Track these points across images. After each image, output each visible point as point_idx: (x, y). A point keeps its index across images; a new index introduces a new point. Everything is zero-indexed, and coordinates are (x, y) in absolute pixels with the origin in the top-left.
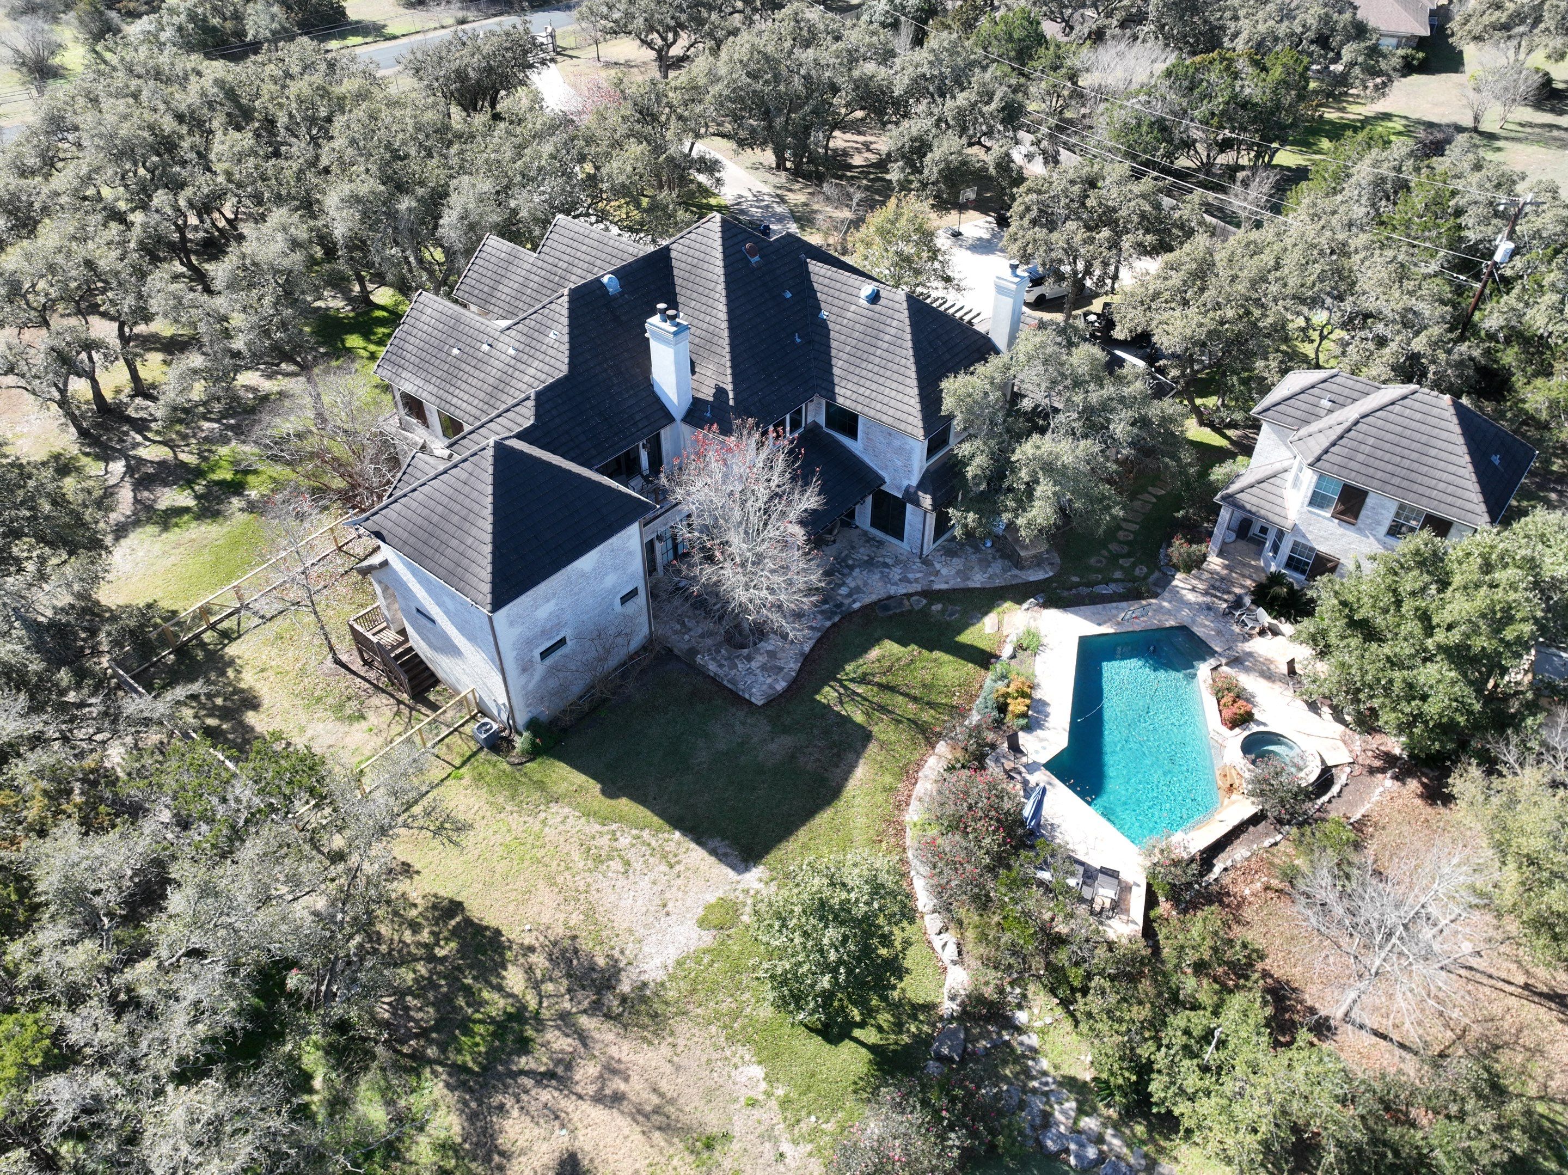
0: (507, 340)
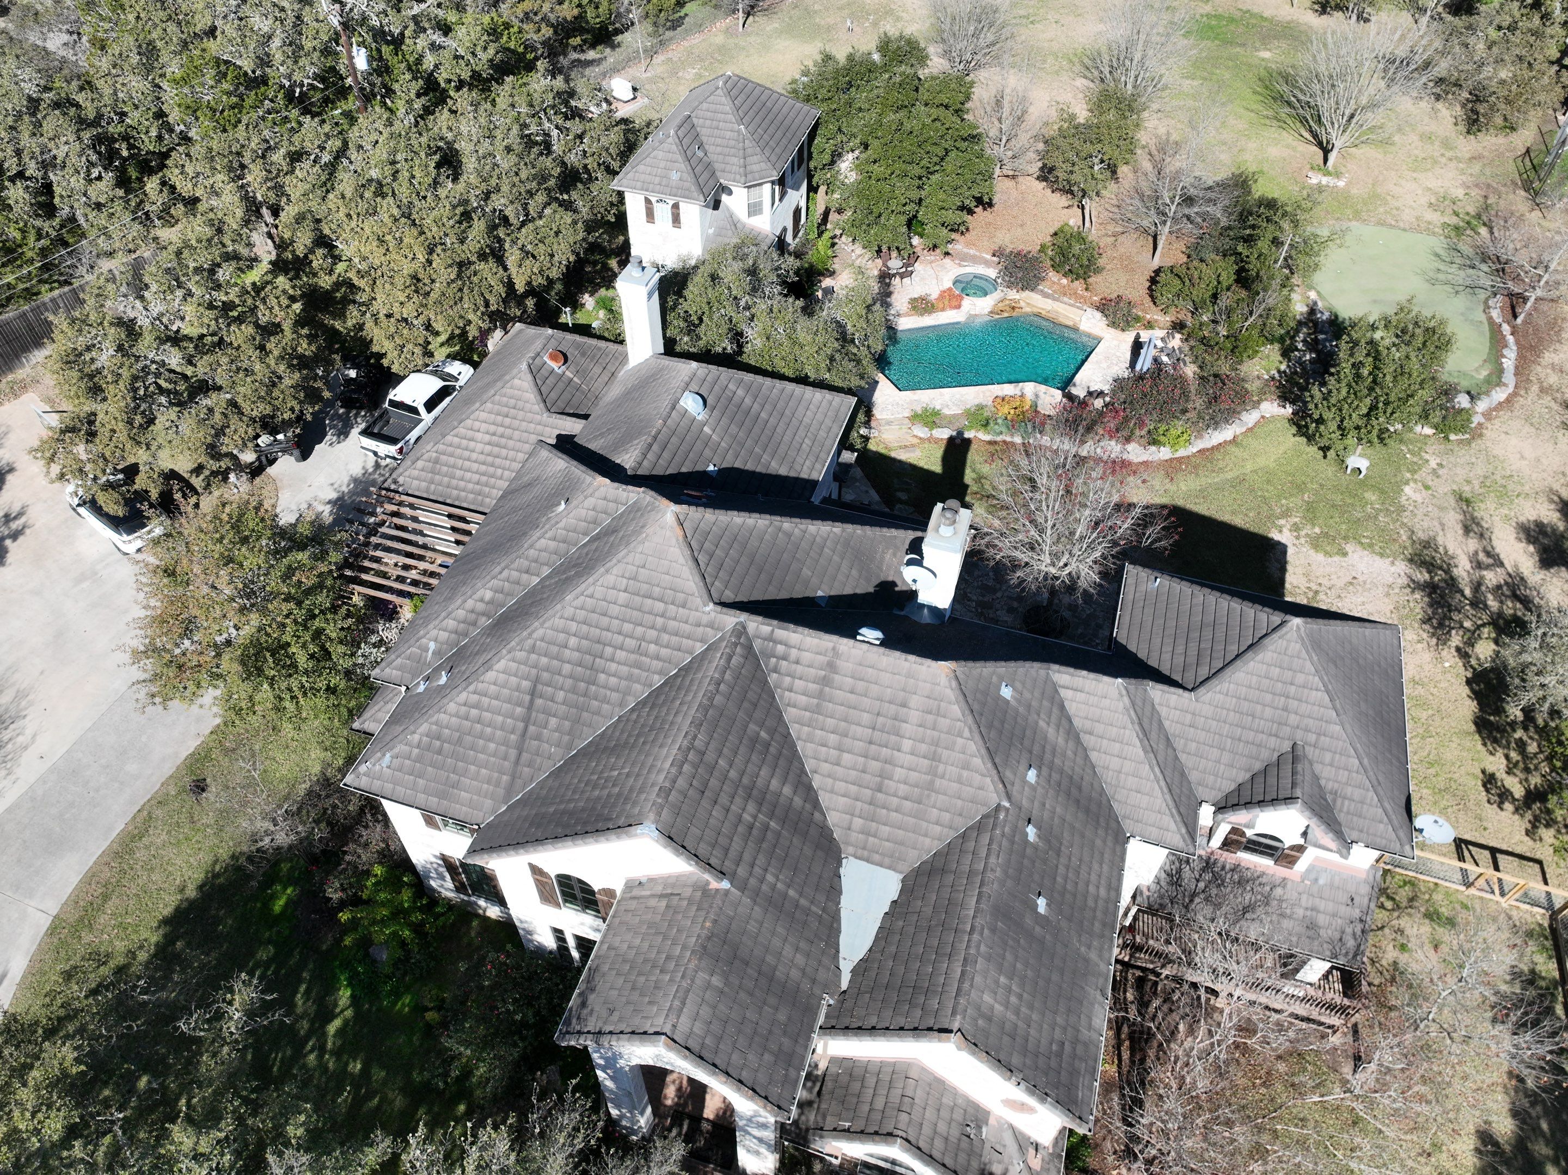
0: (1018, 784)
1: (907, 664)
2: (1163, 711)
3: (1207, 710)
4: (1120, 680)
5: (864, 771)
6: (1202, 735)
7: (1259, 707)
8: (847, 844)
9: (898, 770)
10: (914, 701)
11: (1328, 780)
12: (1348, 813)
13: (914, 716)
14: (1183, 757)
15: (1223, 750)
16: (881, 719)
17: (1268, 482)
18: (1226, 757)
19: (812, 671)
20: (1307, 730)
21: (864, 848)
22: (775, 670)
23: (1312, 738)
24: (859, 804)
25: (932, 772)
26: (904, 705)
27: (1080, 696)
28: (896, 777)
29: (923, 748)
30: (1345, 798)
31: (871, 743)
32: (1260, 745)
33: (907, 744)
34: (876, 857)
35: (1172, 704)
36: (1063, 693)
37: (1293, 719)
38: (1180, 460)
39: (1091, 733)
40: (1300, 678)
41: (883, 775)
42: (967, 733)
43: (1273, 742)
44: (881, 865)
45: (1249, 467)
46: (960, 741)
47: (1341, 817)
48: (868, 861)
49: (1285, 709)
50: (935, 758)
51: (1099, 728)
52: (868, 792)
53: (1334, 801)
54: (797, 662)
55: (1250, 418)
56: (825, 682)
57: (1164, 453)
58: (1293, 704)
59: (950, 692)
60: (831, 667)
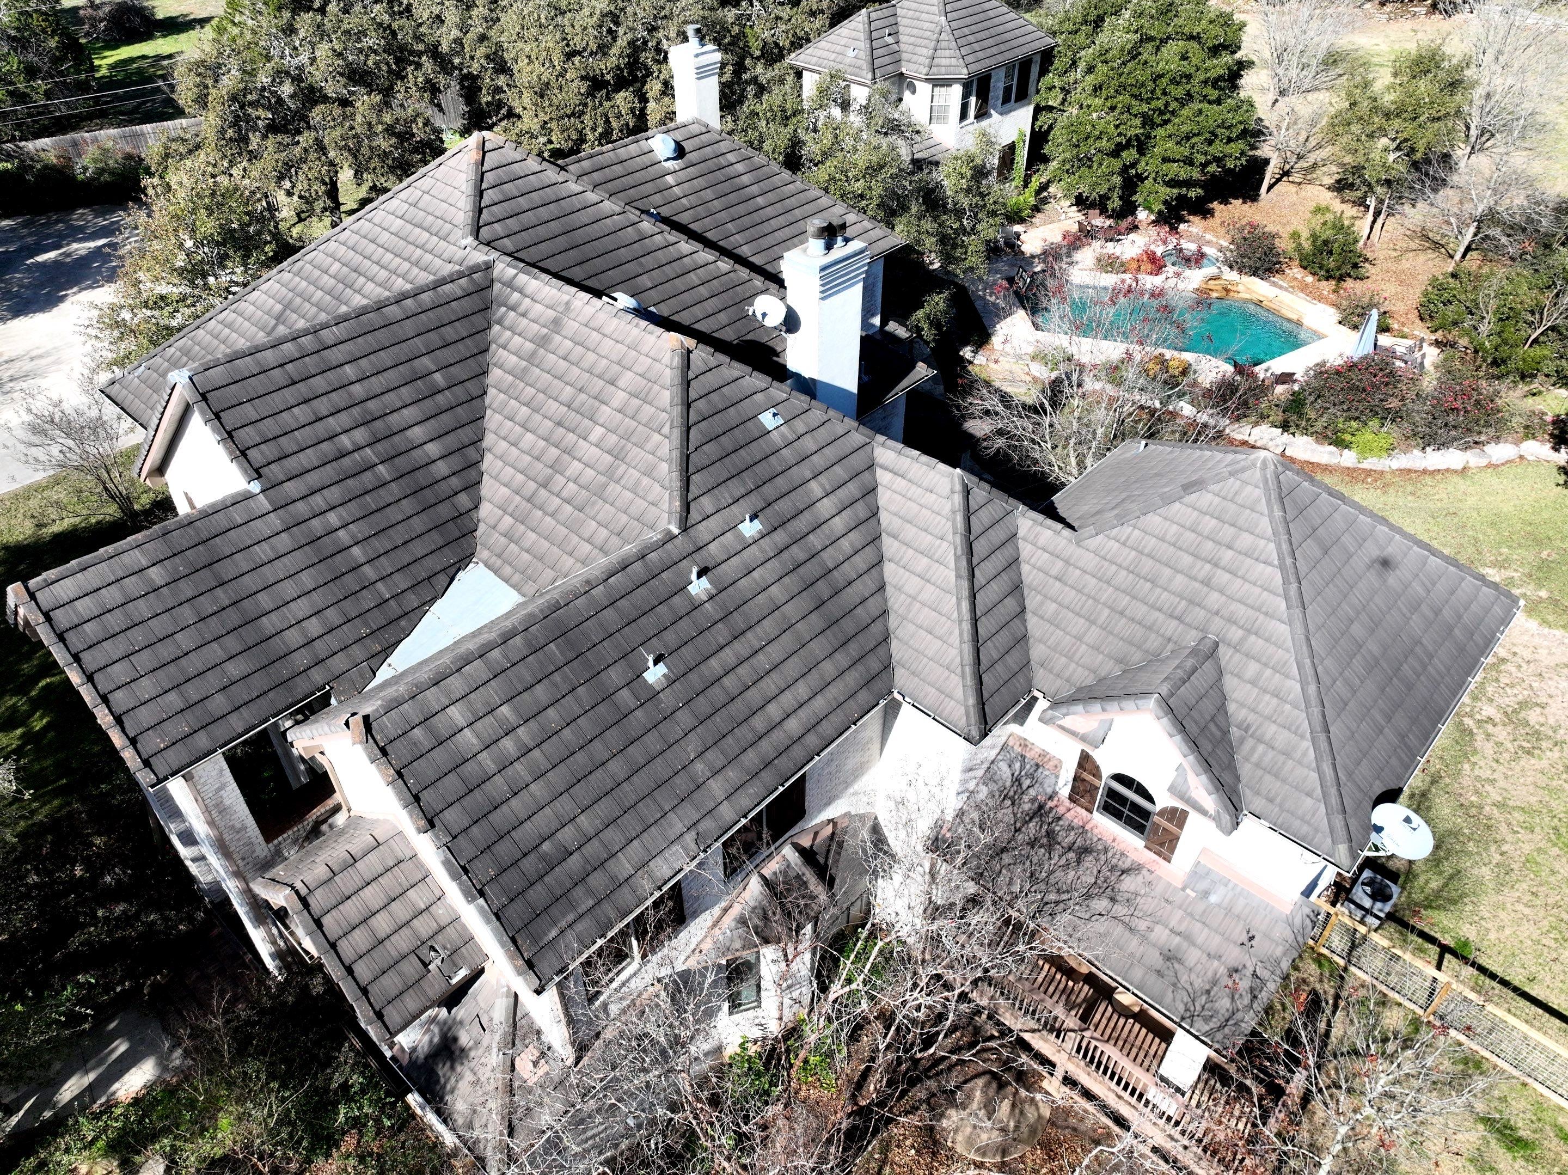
0: (714, 524)
1: (635, 331)
2: (1026, 550)
3: (1088, 560)
4: (958, 470)
5: (538, 459)
6: (1070, 595)
7: (1167, 572)
8: (484, 545)
9: (576, 463)
10: (627, 379)
11: (1242, 705)
12: (1257, 765)
13: (619, 397)
14: (1032, 622)
15: (1093, 622)
16: (583, 397)
17: (1493, 524)
18: (1094, 634)
19: (536, 327)
20: (1231, 621)
21: (499, 556)
22: (499, 322)
23: (1235, 634)
24: (518, 498)
25: (609, 473)
26: (612, 383)
27: (900, 483)
28: (568, 473)
29: (613, 439)
30: (1260, 741)
31: (559, 424)
32: (1150, 628)
33: (598, 432)
34: (508, 570)
35: (1042, 541)
36: (882, 477)
37: (1214, 599)
38: (1369, 472)
39: (895, 537)
40: (1245, 540)
41: (556, 467)
42: (666, 430)
43: (1171, 627)
44: (506, 581)
45: (1471, 501)
46: (656, 437)
47: (1245, 770)
48: (496, 572)
49: (1206, 582)
50: (618, 455)
51: (910, 532)
52: (532, 485)
53: (1242, 741)
54: (524, 315)
55: (1500, 451)
56: (542, 342)
57: (1348, 458)
58: (1222, 577)
59: (668, 373)
60: (556, 325)
